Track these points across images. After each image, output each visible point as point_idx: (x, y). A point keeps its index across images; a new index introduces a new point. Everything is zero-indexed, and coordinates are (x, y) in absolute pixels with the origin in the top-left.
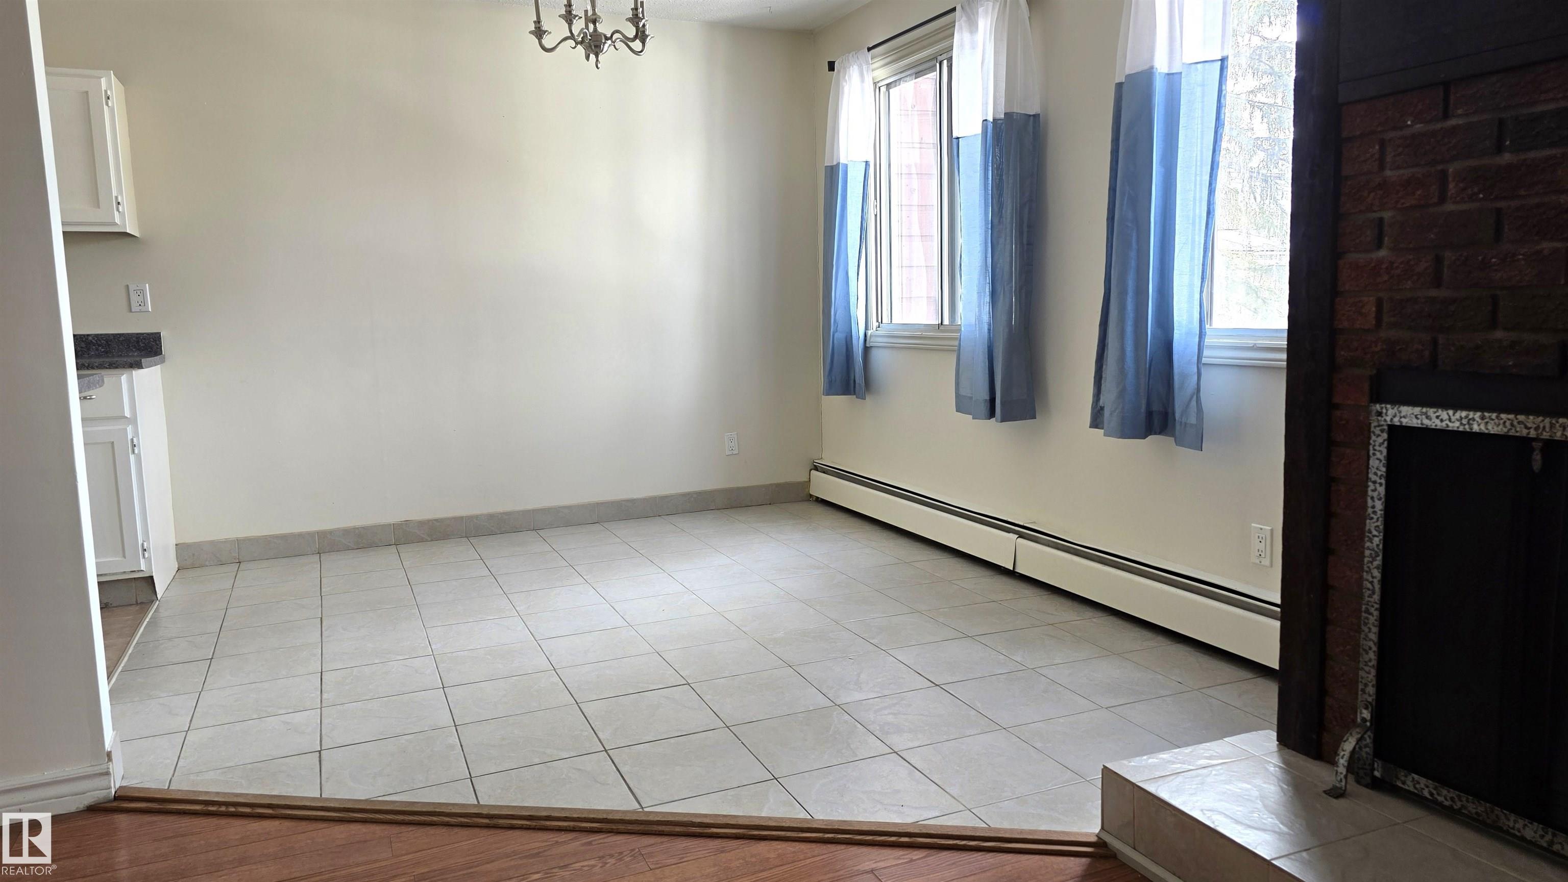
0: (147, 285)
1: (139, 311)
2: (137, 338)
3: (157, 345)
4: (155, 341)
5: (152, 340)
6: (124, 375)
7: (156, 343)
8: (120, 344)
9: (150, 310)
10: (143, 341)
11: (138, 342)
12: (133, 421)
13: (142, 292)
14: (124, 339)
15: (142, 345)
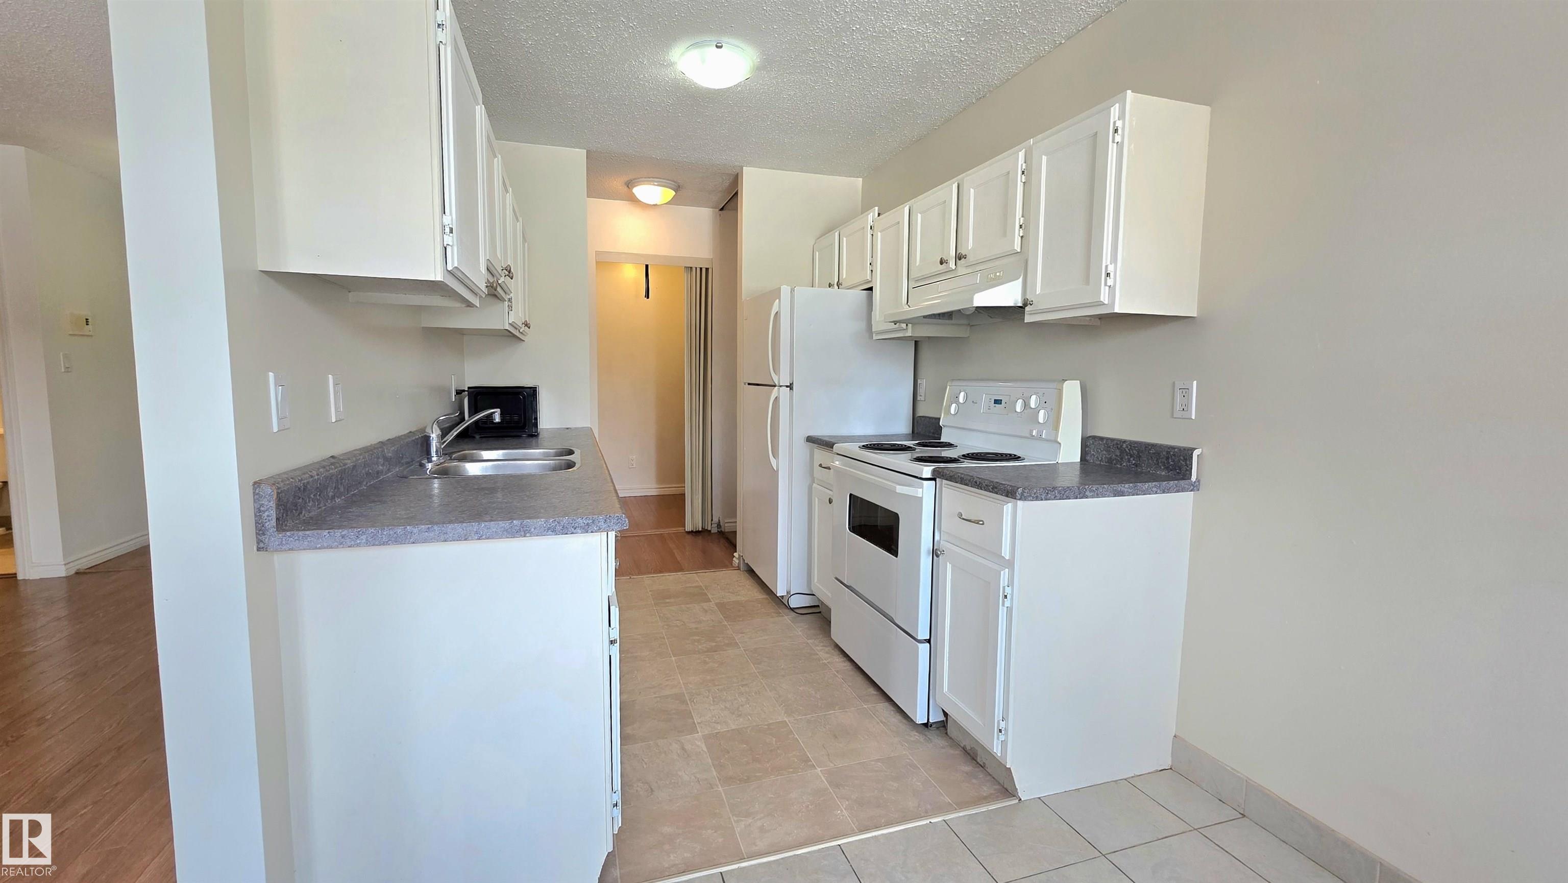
0: (1195, 382)
1: (1181, 417)
2: (1168, 453)
3: (1186, 465)
4: (1185, 460)
5: (1182, 458)
6: (1010, 504)
7: (1186, 463)
8: (1150, 457)
9: (1193, 418)
10: (1173, 457)
11: (1168, 458)
12: (1010, 564)
13: (1186, 391)
14: (1154, 452)
15: (1171, 463)
